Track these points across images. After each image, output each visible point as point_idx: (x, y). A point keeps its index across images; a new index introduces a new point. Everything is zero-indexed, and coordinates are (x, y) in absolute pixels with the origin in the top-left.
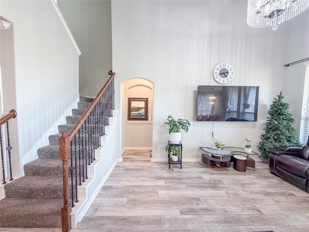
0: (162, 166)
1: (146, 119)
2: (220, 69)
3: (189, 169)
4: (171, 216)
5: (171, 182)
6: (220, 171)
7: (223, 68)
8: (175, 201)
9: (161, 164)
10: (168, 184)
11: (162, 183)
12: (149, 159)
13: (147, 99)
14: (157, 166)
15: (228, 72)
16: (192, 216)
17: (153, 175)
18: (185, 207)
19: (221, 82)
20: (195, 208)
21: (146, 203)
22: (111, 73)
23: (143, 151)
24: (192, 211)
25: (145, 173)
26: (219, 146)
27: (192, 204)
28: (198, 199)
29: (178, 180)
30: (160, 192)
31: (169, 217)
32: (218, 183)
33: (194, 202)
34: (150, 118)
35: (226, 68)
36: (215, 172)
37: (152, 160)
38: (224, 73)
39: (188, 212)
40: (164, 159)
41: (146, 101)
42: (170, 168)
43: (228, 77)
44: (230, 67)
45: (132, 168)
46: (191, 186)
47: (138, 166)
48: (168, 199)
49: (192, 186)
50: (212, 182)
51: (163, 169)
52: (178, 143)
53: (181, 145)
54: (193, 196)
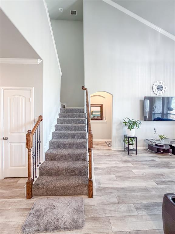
0: (122, 153)
1: (101, 119)
2: (157, 85)
3: (142, 155)
4: (152, 186)
5: (136, 164)
6: (164, 156)
7: (159, 84)
8: (147, 176)
9: (120, 152)
10: (135, 165)
11: (130, 164)
12: (110, 148)
13: (102, 105)
14: (118, 153)
15: (162, 87)
16: (166, 186)
17: (120, 160)
18: (157, 180)
19: (158, 94)
20: (164, 181)
21: (130, 178)
22: (84, 88)
23: (100, 142)
24: (164, 183)
25: (114, 158)
26: (163, 138)
27: (160, 178)
28: (162, 175)
29: (139, 162)
30: (134, 171)
31: (151, 187)
32: (168, 164)
33: (161, 177)
34: (104, 119)
35: (161, 84)
36: (161, 156)
37: (112, 148)
38: (160, 88)
39: (161, 184)
40: (119, 148)
41: (101, 106)
42: (128, 154)
43: (163, 90)
44: (163, 84)
45: (101, 154)
46: (151, 166)
47: (105, 153)
48: (142, 175)
49: (152, 166)
50: (163, 163)
51: (124, 155)
52: (133, 136)
53: (136, 138)
54: (158, 173)
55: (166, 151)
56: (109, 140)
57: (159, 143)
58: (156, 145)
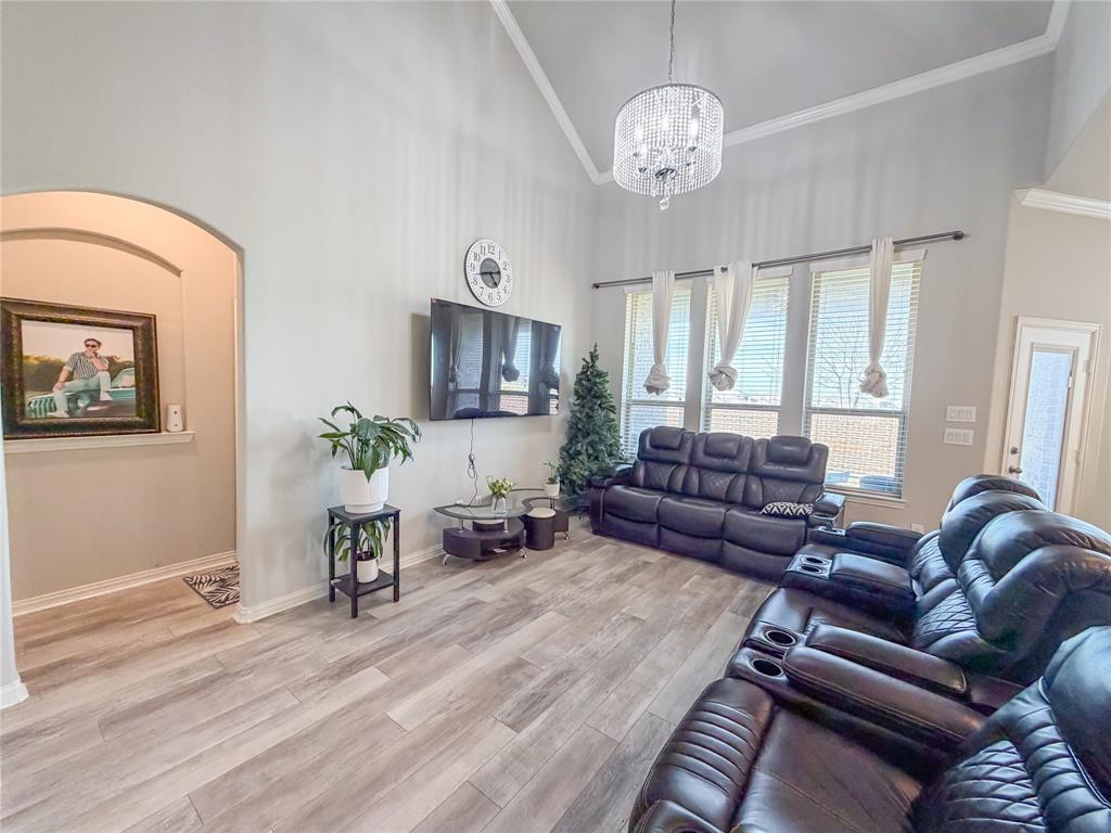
0: (317, 620)
2: (482, 258)
3: (421, 592)
4: (498, 758)
5: (402, 660)
6: (504, 565)
7: (488, 256)
8: (467, 707)
9: (305, 616)
10: (400, 672)
11: (371, 679)
12: (223, 615)
14: (290, 632)
15: (499, 273)
16: (545, 714)
17: (309, 673)
18: (508, 705)
19: (483, 297)
20: (532, 691)
21: (378, 781)
24: (535, 703)
25: (262, 682)
27: (518, 686)
28: (519, 664)
29: (419, 642)
30: (398, 712)
31: (493, 764)
32: (527, 598)
33: (518, 676)
34: (174, 421)
35: (496, 258)
36: (496, 572)
37: (244, 614)
39: (528, 714)
40: (297, 594)
42: (355, 615)
43: (500, 287)
44: (504, 259)
46: (471, 641)
47: (183, 672)
48: (442, 717)
49: (476, 638)
50: (512, 601)
51: (329, 630)
53: (396, 515)
54: (503, 663)
55: (512, 545)
56: (217, 562)
57: (487, 515)
58: (478, 528)
